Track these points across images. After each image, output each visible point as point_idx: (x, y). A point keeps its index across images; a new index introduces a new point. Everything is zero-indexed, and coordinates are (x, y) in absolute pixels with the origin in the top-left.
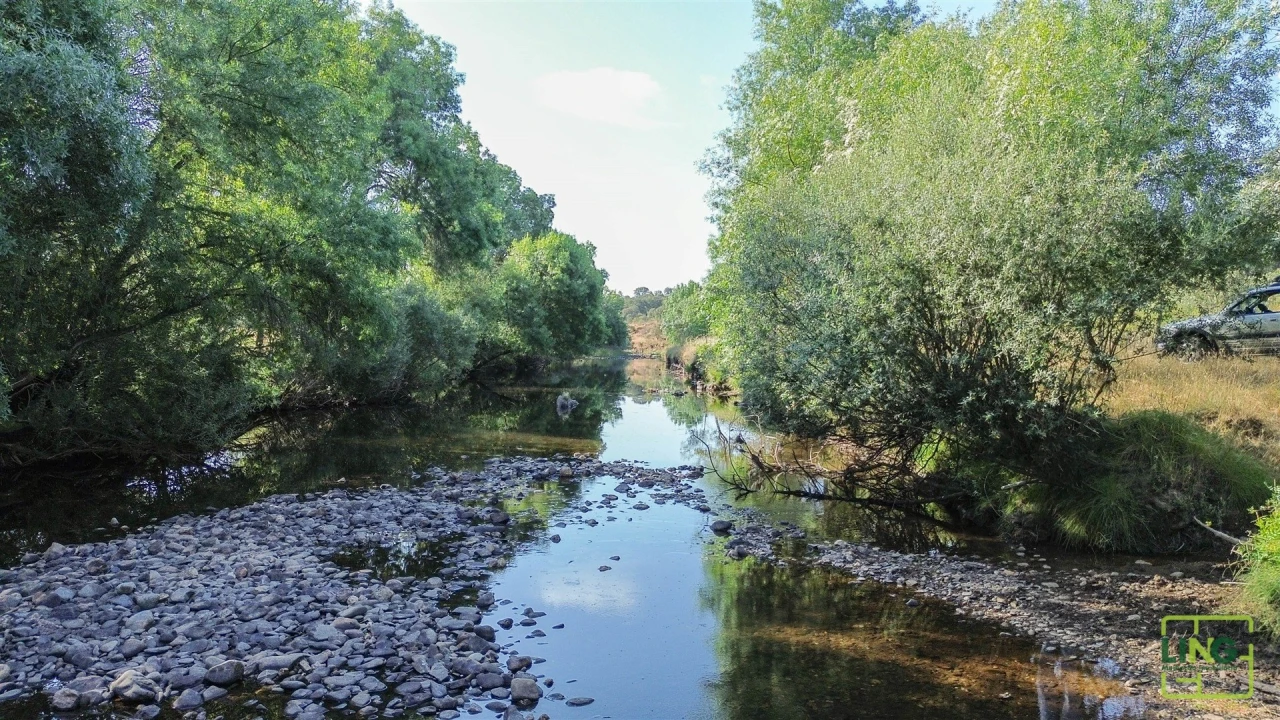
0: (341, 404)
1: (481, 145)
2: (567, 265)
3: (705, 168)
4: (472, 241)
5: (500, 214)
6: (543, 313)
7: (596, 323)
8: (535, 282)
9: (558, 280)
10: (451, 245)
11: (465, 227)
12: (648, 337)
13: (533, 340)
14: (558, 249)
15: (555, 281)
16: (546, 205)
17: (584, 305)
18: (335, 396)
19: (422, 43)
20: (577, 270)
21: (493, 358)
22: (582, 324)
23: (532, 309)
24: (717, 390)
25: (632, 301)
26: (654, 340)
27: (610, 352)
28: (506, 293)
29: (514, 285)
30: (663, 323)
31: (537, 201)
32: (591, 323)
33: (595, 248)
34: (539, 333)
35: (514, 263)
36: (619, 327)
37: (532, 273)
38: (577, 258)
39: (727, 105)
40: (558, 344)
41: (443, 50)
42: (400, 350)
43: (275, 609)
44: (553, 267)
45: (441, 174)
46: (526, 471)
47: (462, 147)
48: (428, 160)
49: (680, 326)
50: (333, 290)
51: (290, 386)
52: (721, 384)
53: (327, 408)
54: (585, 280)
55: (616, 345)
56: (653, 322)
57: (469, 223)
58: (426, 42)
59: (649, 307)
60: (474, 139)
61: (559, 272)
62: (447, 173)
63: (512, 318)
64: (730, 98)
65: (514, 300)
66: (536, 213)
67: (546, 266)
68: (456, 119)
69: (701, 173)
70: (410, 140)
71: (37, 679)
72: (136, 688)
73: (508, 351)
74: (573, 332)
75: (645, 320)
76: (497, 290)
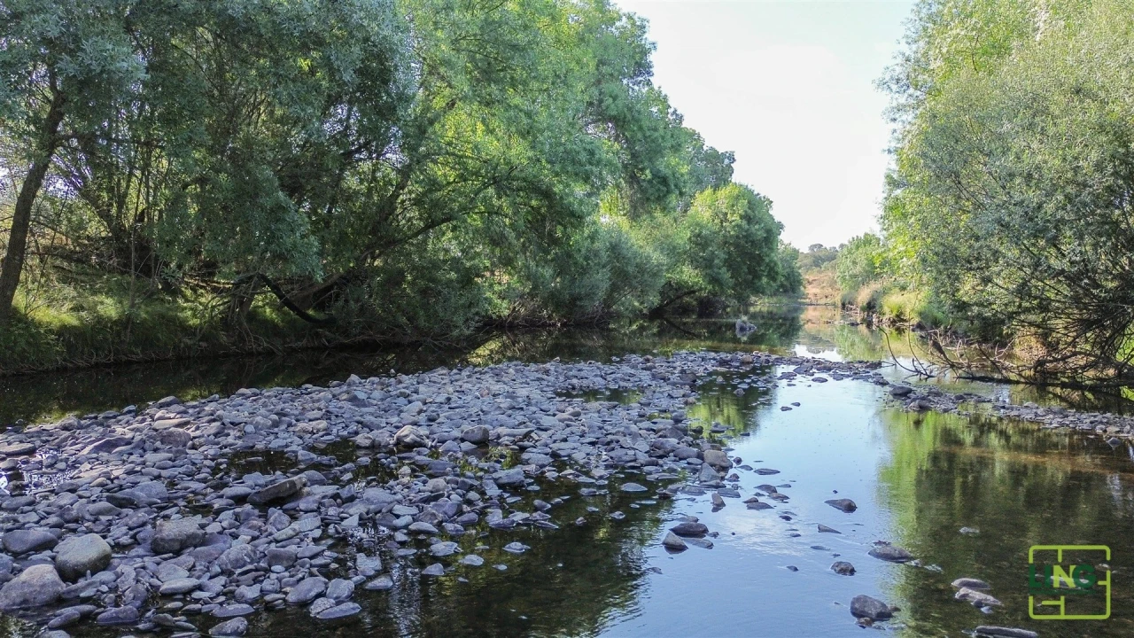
0: (554, 325)
1: (669, 107)
2: (746, 211)
3: (883, 84)
4: (661, 187)
5: (686, 166)
6: (723, 256)
7: (772, 265)
8: (716, 228)
9: (737, 225)
10: (643, 191)
11: (656, 175)
12: (823, 288)
13: (714, 280)
14: (737, 198)
15: (734, 227)
16: (726, 161)
17: (761, 248)
18: (550, 317)
19: (620, 20)
20: (755, 216)
21: (678, 297)
22: (759, 265)
23: (713, 253)
24: (893, 322)
25: (806, 256)
26: (829, 291)
27: (785, 300)
28: (690, 238)
29: (697, 231)
30: (838, 274)
31: (719, 158)
32: (768, 265)
33: (772, 202)
34: (720, 274)
35: (697, 212)
36: (793, 275)
37: (713, 220)
38: (754, 208)
39: (905, 40)
40: (736, 285)
41: (638, 23)
42: (601, 279)
43: (510, 412)
44: (732, 214)
45: (635, 128)
46: (710, 359)
47: (654, 109)
48: (625, 117)
49: (855, 276)
50: (550, 207)
51: (515, 308)
52: (897, 316)
53: (544, 326)
54: (762, 225)
55: (791, 293)
56: (827, 275)
57: (659, 171)
58: (624, 19)
59: (823, 261)
60: (663, 100)
61: (738, 218)
62: (641, 128)
63: (694, 261)
64: (909, 33)
65: (697, 244)
66: (718, 168)
67: (726, 214)
68: (649, 83)
69: (880, 90)
70: (611, 100)
71: (345, 433)
72: (412, 436)
73: (691, 292)
74: (750, 273)
75: (820, 272)
76: (682, 236)
